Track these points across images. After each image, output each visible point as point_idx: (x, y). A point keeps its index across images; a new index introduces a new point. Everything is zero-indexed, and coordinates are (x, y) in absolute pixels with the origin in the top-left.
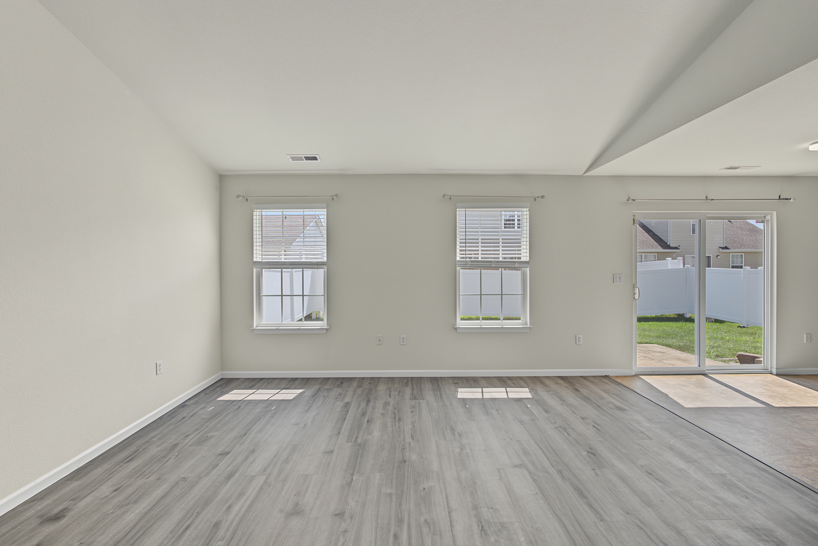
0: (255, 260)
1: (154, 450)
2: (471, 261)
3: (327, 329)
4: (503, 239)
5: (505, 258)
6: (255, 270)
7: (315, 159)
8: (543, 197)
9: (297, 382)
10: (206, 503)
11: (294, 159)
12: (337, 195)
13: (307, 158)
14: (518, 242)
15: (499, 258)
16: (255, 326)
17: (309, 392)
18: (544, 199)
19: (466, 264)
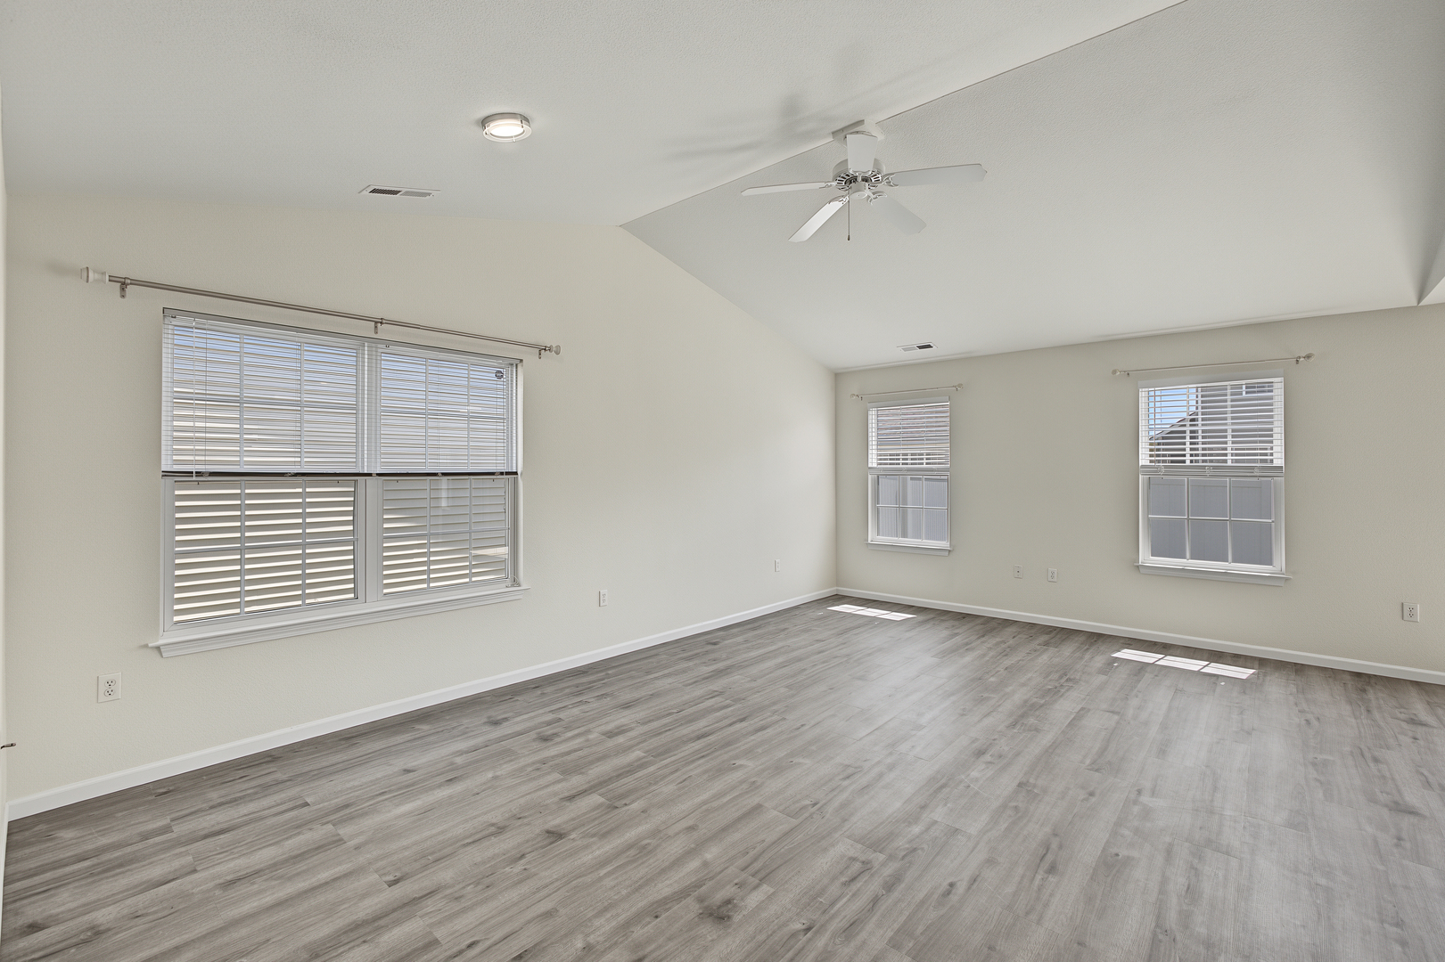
0: (870, 465)
1: (771, 628)
2: (1166, 467)
3: (950, 551)
4: (1233, 431)
5: (1237, 461)
6: (870, 476)
7: (929, 346)
8: (1308, 357)
9: (913, 609)
10: (799, 659)
11: (905, 350)
12: (960, 385)
13: (920, 347)
14: (1268, 434)
15: (1225, 461)
16: (869, 540)
17: (921, 618)
18: (1312, 359)
19: (1156, 472)
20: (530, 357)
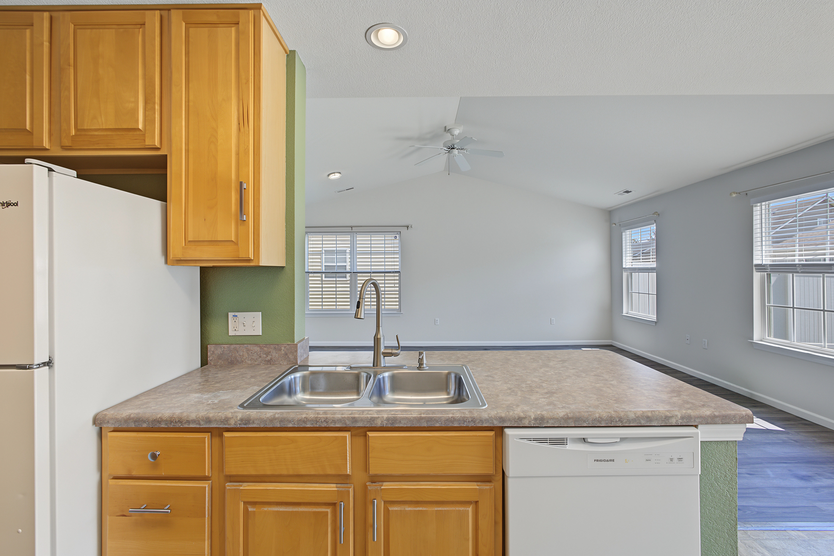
0: (624, 266)
2: (770, 265)
3: (656, 322)
6: (624, 274)
7: (629, 191)
12: (656, 213)
13: (625, 192)
16: (624, 313)
19: (765, 269)
20: (404, 230)
